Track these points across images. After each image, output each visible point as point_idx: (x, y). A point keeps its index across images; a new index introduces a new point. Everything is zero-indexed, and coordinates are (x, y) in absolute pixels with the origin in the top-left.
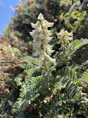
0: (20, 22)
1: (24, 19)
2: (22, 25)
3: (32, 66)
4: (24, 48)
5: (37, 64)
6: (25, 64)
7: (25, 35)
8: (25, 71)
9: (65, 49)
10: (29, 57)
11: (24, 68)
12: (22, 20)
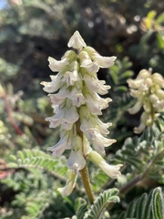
0: (14, 28)
1: (27, 21)
2: (19, 39)
3: (45, 184)
4: (20, 117)
5: (61, 176)
6: (20, 175)
7: (25, 72)
8: (21, 198)
9: (153, 133)
10: (37, 150)
11: (17, 187)
12: (20, 24)
